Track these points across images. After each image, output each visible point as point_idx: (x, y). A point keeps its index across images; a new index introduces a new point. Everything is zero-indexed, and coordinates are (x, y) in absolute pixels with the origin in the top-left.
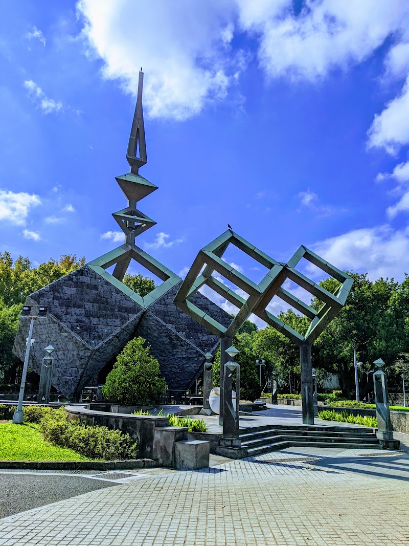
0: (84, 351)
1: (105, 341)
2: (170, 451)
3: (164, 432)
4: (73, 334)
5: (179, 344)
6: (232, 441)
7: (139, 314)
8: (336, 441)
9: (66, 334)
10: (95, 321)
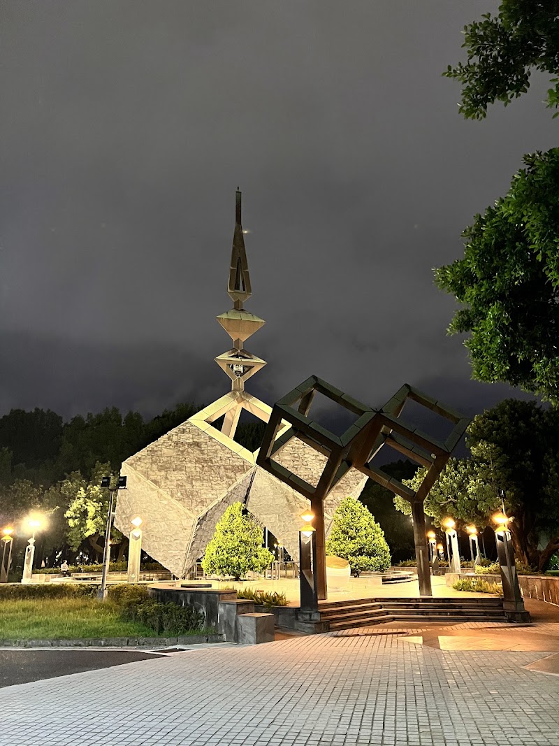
0: (186, 521)
1: (210, 507)
2: (233, 625)
3: (227, 606)
4: (173, 501)
5: (298, 506)
6: (310, 615)
7: (248, 473)
8: (452, 613)
9: (165, 502)
10: (197, 484)
